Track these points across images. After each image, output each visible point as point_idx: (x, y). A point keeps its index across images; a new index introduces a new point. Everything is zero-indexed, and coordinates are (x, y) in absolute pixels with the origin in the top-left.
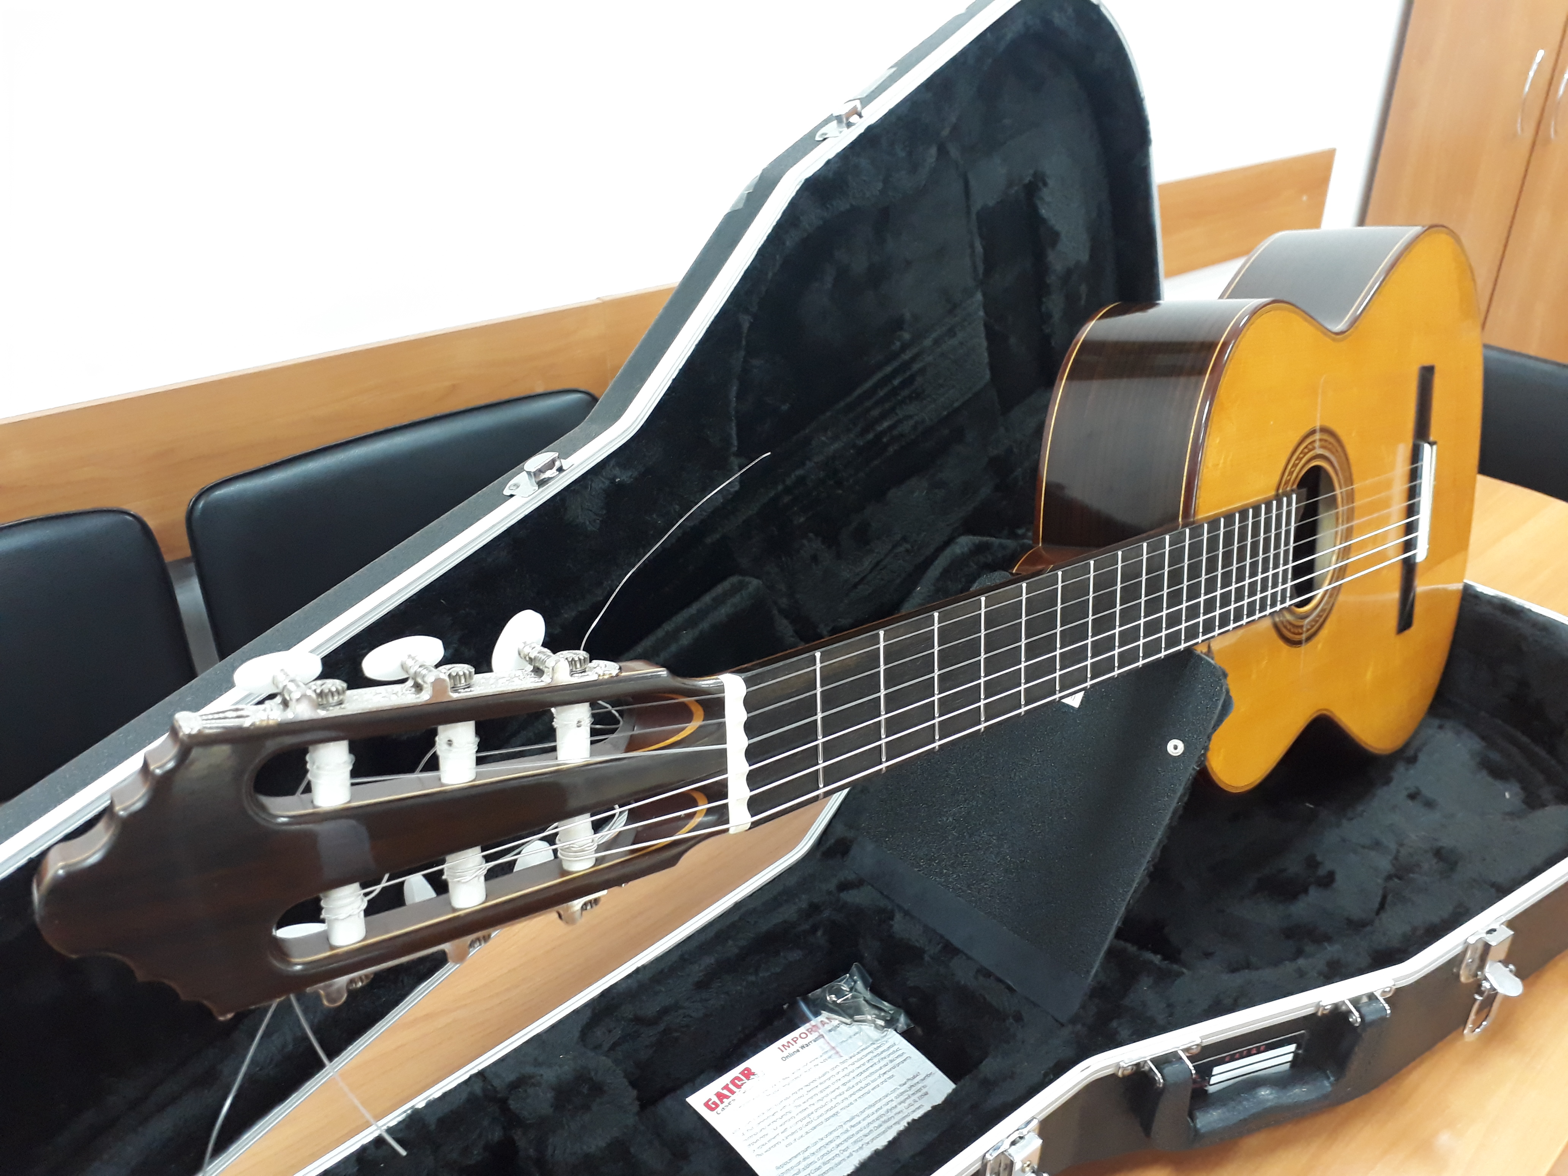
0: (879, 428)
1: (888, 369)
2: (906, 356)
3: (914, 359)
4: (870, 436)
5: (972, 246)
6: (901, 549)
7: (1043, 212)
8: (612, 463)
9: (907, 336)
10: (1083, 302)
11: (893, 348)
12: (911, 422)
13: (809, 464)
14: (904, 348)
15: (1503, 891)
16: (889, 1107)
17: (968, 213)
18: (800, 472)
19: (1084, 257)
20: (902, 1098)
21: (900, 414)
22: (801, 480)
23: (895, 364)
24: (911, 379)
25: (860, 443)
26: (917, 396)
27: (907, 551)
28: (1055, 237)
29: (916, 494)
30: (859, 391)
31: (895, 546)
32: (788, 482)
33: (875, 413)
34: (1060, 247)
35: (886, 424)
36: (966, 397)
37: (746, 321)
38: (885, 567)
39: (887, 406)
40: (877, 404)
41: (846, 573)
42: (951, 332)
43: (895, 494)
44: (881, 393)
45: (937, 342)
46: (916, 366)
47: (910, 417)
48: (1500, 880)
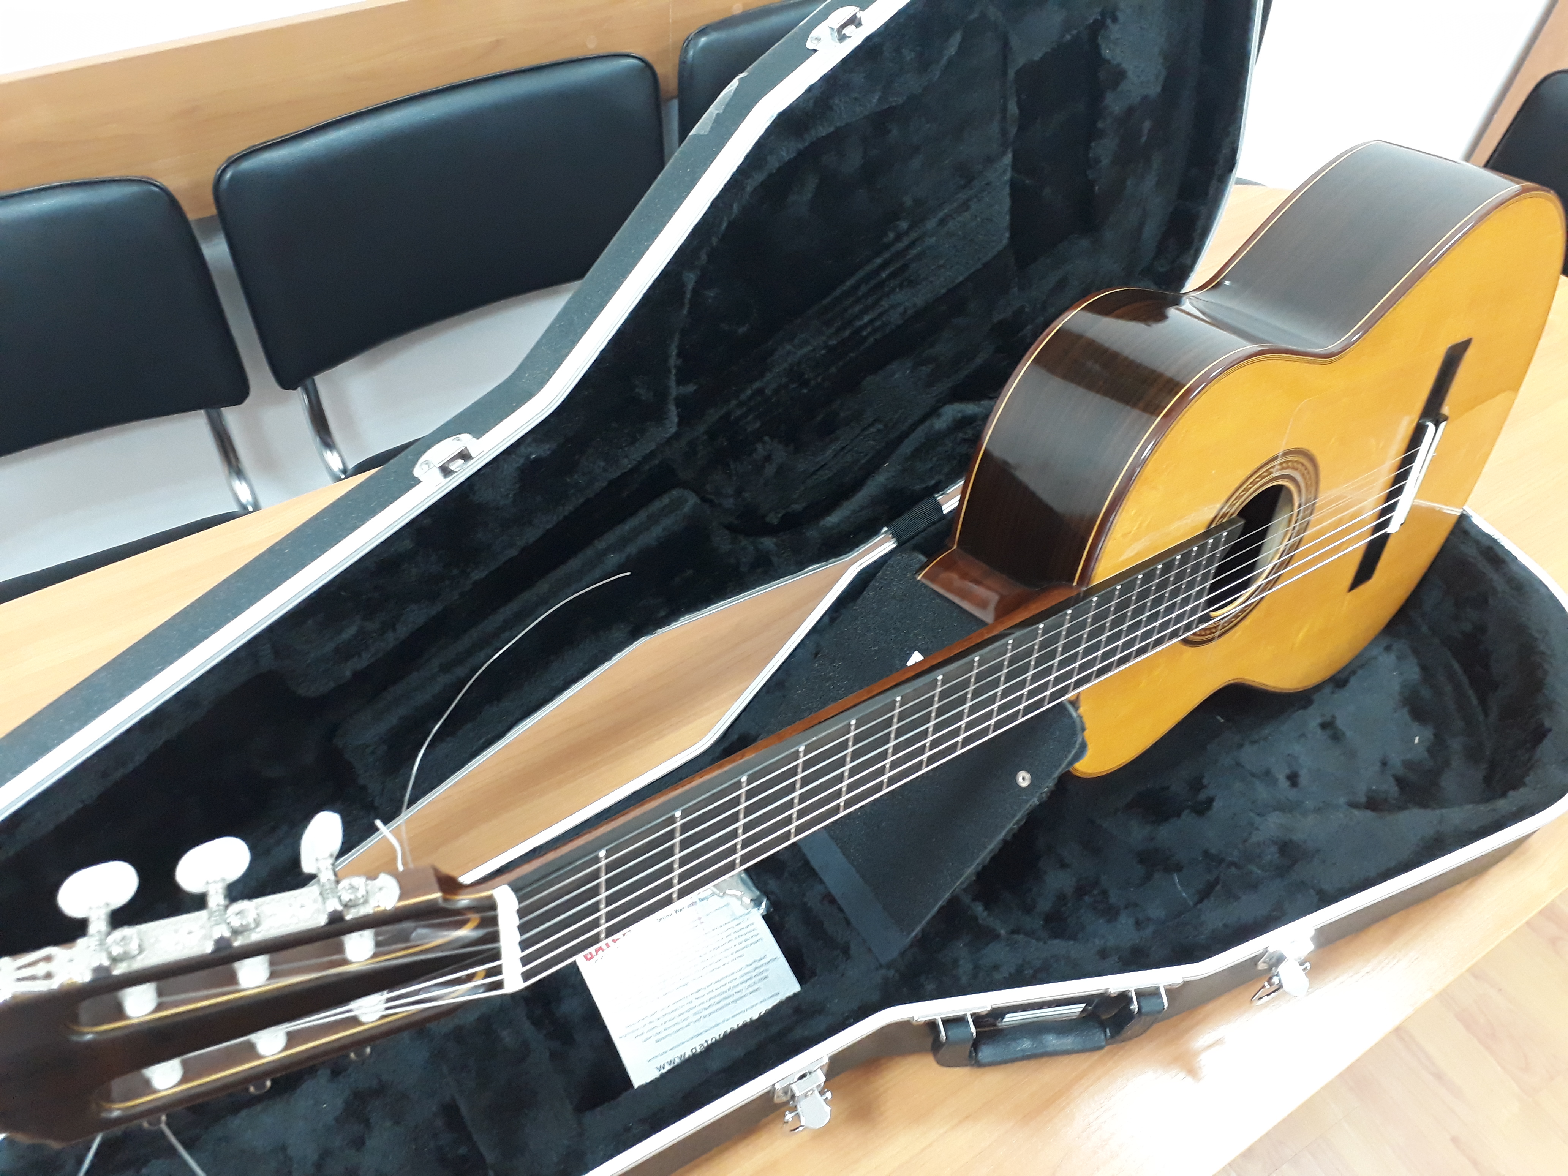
0: (859, 323)
1: (879, 261)
2: (900, 246)
3: (912, 244)
4: (847, 333)
5: (1004, 110)
6: (872, 430)
7: (1107, 53)
8: (529, 439)
9: (904, 225)
10: (1144, 139)
11: (885, 240)
12: (901, 309)
13: (768, 376)
14: (898, 238)
15: (1326, 899)
16: (732, 985)
17: (1005, 73)
18: (757, 385)
19: (1154, 90)
20: (746, 978)
21: (885, 303)
22: (760, 391)
23: (886, 255)
24: (905, 267)
25: (833, 342)
26: (911, 283)
27: (879, 430)
28: (1119, 75)
29: (897, 376)
30: (838, 292)
31: (864, 430)
32: (743, 397)
33: (857, 309)
34: (1124, 86)
35: (866, 319)
36: (972, 271)
37: (690, 279)
38: (851, 450)
39: (870, 300)
40: (858, 301)
41: (802, 465)
42: (965, 206)
43: (871, 382)
44: (864, 289)
45: (942, 222)
46: (914, 252)
47: (899, 304)
48: (1326, 887)
